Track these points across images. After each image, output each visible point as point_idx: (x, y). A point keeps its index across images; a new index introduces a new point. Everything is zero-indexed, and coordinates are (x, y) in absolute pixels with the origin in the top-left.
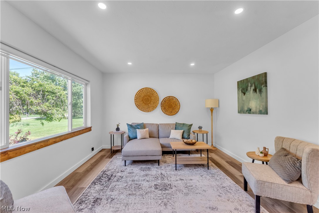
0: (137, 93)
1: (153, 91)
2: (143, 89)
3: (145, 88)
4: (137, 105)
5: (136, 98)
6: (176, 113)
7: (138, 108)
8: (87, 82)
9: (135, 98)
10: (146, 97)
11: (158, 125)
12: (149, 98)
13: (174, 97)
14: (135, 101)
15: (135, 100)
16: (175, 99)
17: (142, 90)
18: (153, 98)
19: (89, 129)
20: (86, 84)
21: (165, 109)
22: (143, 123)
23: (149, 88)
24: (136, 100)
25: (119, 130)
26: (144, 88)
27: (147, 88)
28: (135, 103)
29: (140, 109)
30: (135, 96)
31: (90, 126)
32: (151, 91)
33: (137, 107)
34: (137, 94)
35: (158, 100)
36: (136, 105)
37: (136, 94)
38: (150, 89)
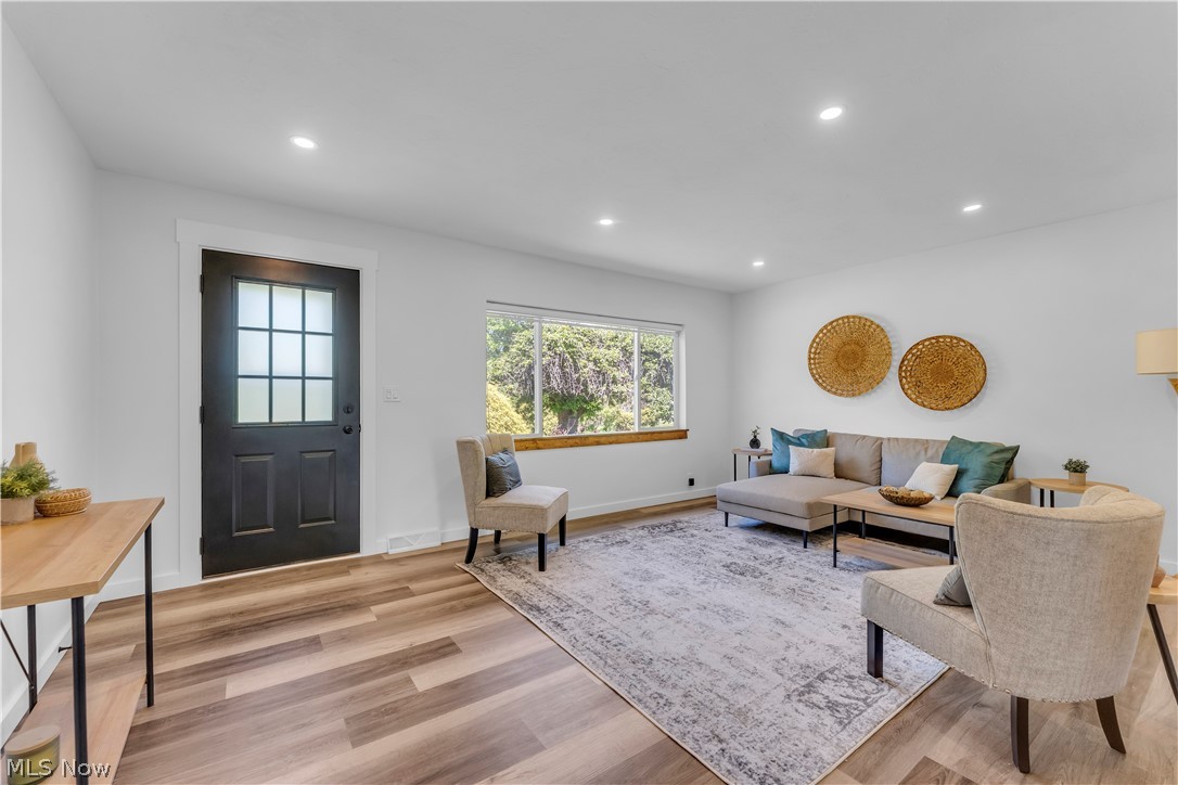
0: (817, 336)
1: (868, 324)
2: (834, 324)
3: (842, 318)
4: (818, 373)
5: (815, 353)
6: (965, 400)
7: (820, 384)
8: (679, 328)
9: (810, 352)
10: (847, 348)
11: (879, 442)
12: (858, 349)
13: (956, 338)
14: (810, 364)
15: (810, 359)
16: (962, 344)
17: (831, 328)
18: (871, 349)
19: (681, 435)
20: (678, 333)
21: (918, 384)
22: (826, 431)
23: (854, 317)
24: (814, 359)
25: (758, 447)
26: (837, 320)
27: (848, 317)
28: (811, 369)
29: (825, 388)
30: (811, 346)
31: (685, 428)
32: (865, 325)
33: (816, 380)
34: (817, 340)
35: (889, 354)
36: (813, 376)
37: (814, 341)
38: (860, 318)
